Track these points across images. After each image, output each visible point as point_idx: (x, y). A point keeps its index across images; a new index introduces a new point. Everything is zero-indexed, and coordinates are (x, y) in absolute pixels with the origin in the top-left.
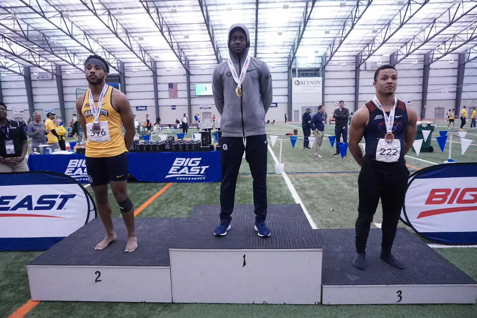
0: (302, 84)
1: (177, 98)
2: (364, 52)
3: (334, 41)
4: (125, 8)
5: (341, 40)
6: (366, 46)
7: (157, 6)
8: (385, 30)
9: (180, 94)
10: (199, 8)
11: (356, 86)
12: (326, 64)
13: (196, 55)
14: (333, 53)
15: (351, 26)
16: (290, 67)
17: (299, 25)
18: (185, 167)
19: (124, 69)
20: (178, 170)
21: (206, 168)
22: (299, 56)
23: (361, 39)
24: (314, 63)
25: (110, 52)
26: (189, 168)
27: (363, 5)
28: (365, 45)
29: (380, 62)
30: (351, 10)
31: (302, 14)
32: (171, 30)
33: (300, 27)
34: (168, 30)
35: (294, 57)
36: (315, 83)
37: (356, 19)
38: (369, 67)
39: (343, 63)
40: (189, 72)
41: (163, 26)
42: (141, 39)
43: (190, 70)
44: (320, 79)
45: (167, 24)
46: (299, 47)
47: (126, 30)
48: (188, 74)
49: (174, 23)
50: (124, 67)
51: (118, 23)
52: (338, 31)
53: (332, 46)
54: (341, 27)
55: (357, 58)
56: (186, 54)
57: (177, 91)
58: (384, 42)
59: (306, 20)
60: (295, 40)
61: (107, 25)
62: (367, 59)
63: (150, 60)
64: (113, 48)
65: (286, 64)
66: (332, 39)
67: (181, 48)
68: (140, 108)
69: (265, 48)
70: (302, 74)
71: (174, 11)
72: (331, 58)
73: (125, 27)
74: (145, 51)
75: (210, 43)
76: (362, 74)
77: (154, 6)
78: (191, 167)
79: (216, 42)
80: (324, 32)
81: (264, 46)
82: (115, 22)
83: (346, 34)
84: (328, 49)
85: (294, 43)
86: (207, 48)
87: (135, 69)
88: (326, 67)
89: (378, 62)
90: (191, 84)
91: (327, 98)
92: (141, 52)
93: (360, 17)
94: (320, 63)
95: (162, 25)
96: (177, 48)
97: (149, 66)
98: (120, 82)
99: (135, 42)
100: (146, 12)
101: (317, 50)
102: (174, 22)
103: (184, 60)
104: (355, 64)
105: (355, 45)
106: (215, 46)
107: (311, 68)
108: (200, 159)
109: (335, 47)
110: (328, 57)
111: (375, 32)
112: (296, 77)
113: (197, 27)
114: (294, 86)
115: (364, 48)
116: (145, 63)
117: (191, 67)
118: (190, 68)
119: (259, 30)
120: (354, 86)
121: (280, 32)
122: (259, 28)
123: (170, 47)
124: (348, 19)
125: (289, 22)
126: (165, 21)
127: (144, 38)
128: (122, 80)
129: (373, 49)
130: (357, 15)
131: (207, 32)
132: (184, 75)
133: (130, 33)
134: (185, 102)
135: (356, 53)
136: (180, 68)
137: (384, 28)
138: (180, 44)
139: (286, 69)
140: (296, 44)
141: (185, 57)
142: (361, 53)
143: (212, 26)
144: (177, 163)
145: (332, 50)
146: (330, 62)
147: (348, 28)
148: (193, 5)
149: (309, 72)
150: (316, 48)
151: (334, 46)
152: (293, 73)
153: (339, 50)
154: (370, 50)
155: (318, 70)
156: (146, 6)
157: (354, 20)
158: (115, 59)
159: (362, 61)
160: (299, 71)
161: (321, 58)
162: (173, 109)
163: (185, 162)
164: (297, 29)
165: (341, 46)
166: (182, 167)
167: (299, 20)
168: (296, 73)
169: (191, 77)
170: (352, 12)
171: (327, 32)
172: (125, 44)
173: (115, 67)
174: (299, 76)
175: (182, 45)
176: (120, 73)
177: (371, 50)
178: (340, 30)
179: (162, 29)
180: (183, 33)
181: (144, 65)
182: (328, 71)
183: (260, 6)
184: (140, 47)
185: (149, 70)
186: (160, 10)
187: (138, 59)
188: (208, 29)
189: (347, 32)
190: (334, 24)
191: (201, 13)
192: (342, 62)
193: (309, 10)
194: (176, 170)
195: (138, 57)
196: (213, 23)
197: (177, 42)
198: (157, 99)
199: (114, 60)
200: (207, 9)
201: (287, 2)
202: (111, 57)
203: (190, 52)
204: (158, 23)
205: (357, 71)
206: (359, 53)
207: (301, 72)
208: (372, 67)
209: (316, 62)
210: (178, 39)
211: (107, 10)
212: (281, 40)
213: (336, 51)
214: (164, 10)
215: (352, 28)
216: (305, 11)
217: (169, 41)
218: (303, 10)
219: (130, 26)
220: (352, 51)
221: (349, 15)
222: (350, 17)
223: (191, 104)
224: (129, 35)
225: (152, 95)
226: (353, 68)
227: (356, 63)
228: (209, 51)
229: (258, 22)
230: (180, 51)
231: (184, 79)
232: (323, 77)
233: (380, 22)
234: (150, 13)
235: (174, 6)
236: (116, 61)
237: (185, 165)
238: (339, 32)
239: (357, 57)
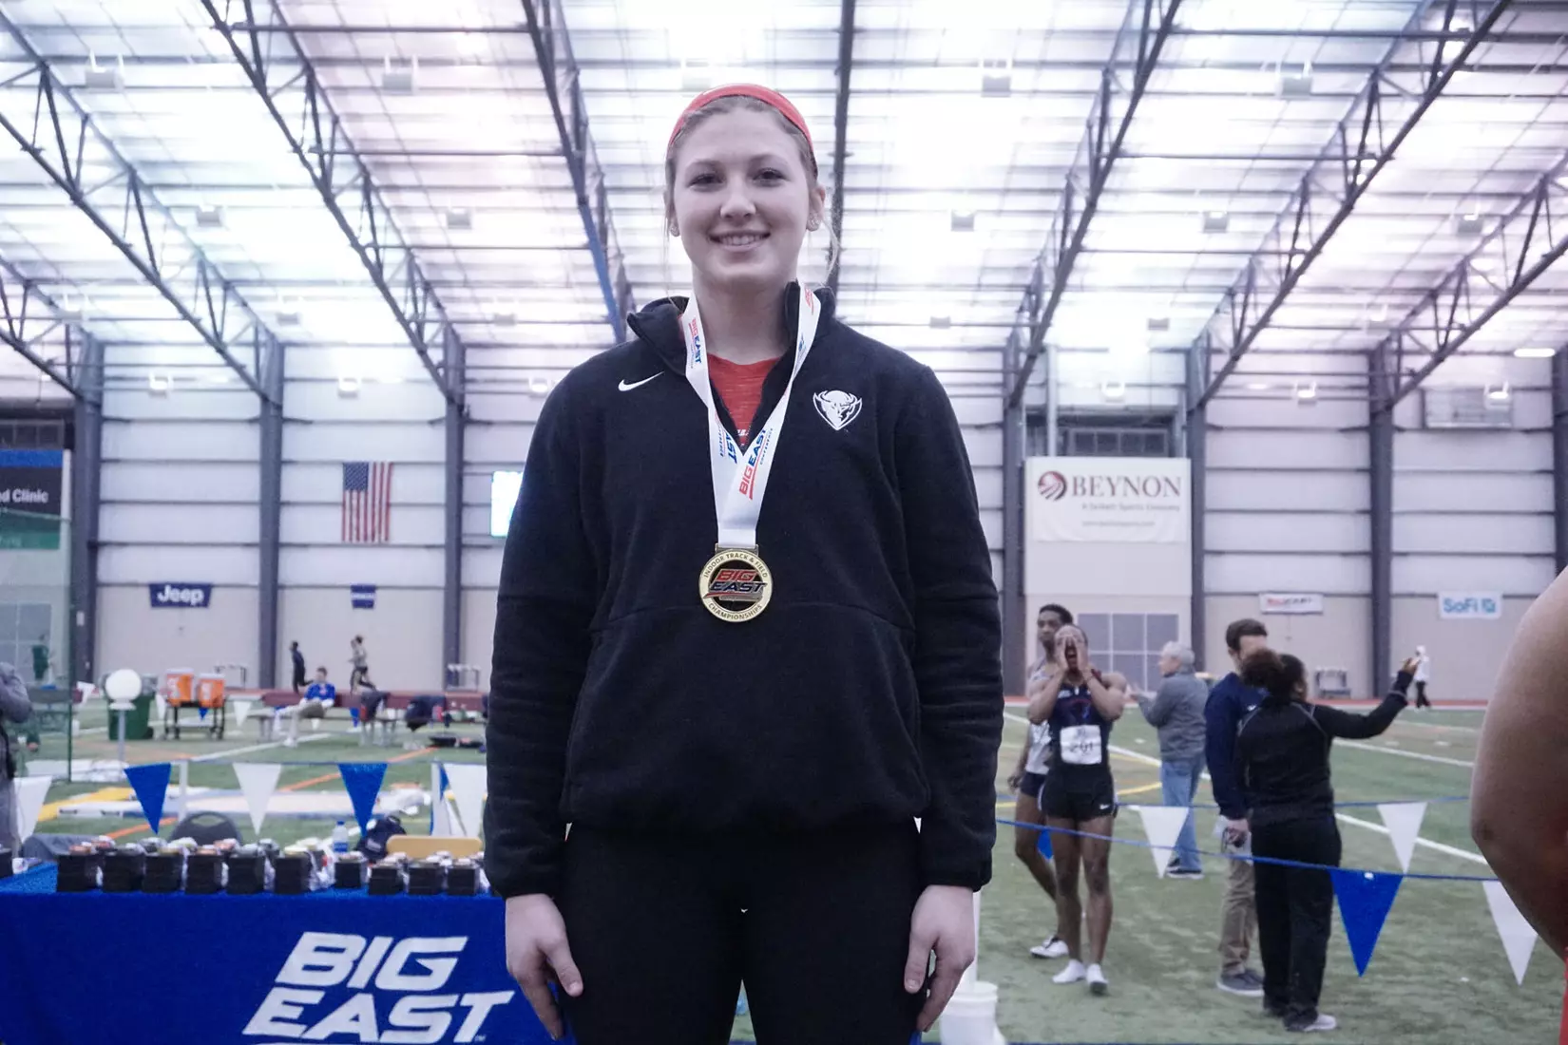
0: (1079, 490)
1: (385, 545)
2: (1416, 333)
3: (1251, 273)
4: (139, 60)
5: (1289, 266)
6: (1423, 306)
7: (307, 54)
8: (1520, 227)
9: (404, 526)
10: (535, 78)
11: (1378, 512)
12: (1211, 392)
13: (509, 321)
14: (1246, 333)
15: (1342, 196)
16: (1013, 402)
17: (1063, 184)
18: (355, 992)
19: (101, 379)
20: (311, 1015)
21: (496, 1011)
22: (1064, 344)
23: (1396, 265)
24: (1144, 380)
25: (28, 284)
26: (386, 1001)
27: (1401, 94)
28: (1417, 300)
29: (1500, 389)
30: (1340, 117)
31: (1082, 130)
32: (375, 181)
33: (1069, 193)
34: (360, 181)
35: (1037, 350)
36: (1152, 487)
37: (1368, 164)
38: (1440, 416)
39: (1301, 387)
40: (461, 407)
41: (337, 158)
42: (209, 220)
43: (469, 400)
44: (1178, 468)
45: (357, 147)
46: (1065, 296)
47: (130, 170)
48: (459, 419)
49: (397, 148)
50: (101, 368)
51: (89, 131)
52: (1270, 223)
53: (1240, 298)
54: (1285, 201)
55: (1378, 366)
56: (453, 311)
57: (388, 505)
58: (1520, 286)
59: (1103, 162)
60: (1041, 258)
61: (29, 140)
62: (1427, 371)
63: (249, 336)
64: (53, 264)
65: (995, 385)
66: (1243, 262)
67: (426, 276)
68: (170, 594)
69: (879, 295)
70: (1080, 439)
71: (402, 87)
72: (1235, 358)
73: (127, 157)
74: (228, 286)
75: (587, 257)
76: (1406, 451)
77: (293, 53)
78: (397, 995)
79: (619, 255)
80: (1198, 223)
81: (875, 287)
82: (71, 127)
83: (1315, 240)
84: (1217, 311)
85: (1039, 274)
86: (568, 285)
87: (165, 379)
88: (1212, 406)
89: (1493, 390)
90: (467, 470)
91: (1221, 574)
92: (202, 291)
93: (1387, 156)
94: (1175, 386)
95: (332, 153)
96: (403, 276)
97: (240, 369)
98: (70, 445)
99: (175, 237)
100: (249, 83)
101: (1158, 317)
102: (399, 140)
103: (440, 339)
104: (1364, 394)
105: (1365, 298)
106: (613, 276)
107: (1127, 409)
108: (457, 943)
109: (1256, 305)
110: (1219, 351)
111: (1468, 230)
112: (1046, 453)
113: (517, 171)
114: (1036, 504)
115: (1414, 313)
116: (221, 350)
117: (473, 381)
118: (470, 387)
119: (849, 201)
120: (1363, 512)
121: (963, 214)
122: (854, 190)
123: (365, 274)
124: (1326, 164)
125: (1013, 169)
126: (350, 135)
127: (227, 218)
128: (85, 436)
129: (1463, 317)
130: (1373, 142)
131: (572, 199)
132: (432, 423)
133: (150, 188)
134: (433, 568)
135: (1371, 340)
136: (417, 381)
137: (1516, 213)
138: (420, 259)
139: (992, 410)
140: (1049, 279)
141: (448, 326)
142: (1395, 337)
143: (599, 173)
144: (308, 968)
145: (1243, 319)
146: (1230, 380)
147: (1324, 208)
148: (500, 57)
149: (1119, 431)
150: (1158, 306)
151: (1251, 299)
152: (1031, 434)
153: (1279, 316)
154: (1444, 322)
155: (1165, 419)
156: (247, 51)
157: (1357, 170)
158: (58, 320)
159: (1405, 380)
160: (1066, 420)
161: (1179, 360)
162: (358, 604)
163: (356, 963)
164: (1055, 203)
165: (1289, 299)
166: (337, 996)
167: (1068, 159)
168: (1045, 433)
169: (471, 433)
170: (1342, 128)
171: (1215, 226)
172: (116, 241)
173: (51, 362)
174: (1063, 451)
175: (431, 265)
176: (78, 395)
177: (1451, 321)
178: (1280, 216)
179: (327, 174)
180: (438, 199)
181: (218, 359)
182: (1218, 429)
183: (858, 79)
184: (202, 265)
185: (244, 385)
186: (322, 78)
187: (187, 324)
188: (579, 186)
189: (1320, 227)
190: (1252, 183)
191: (544, 104)
192: (1295, 381)
193: (1118, 108)
194: (295, 1013)
195: (186, 315)
196: (604, 156)
197: (408, 249)
198: (271, 546)
199: (48, 324)
200: (575, 84)
201: (1002, 64)
202: (36, 307)
203: (476, 300)
204: (310, 141)
205: (1378, 430)
206: (1389, 340)
207: (1073, 431)
208: (1456, 416)
209: (1158, 379)
210: (413, 230)
211: (33, 65)
212: (967, 252)
213: (1264, 323)
214: (346, 76)
215: (1347, 208)
216: (1098, 113)
217: (364, 238)
218: (1086, 108)
219: (153, 153)
220: (1348, 324)
221: (1331, 143)
222: (1337, 151)
223: (466, 580)
224: (145, 199)
225: (248, 525)
226: (1358, 413)
227: (1371, 387)
228: (577, 301)
229: (848, 161)
230: (420, 292)
231: (434, 444)
232: (1196, 455)
233: (1489, 185)
234: (270, 92)
235: (402, 61)
236: (59, 332)
237: (359, 981)
238: (1277, 225)
239: (1374, 356)
